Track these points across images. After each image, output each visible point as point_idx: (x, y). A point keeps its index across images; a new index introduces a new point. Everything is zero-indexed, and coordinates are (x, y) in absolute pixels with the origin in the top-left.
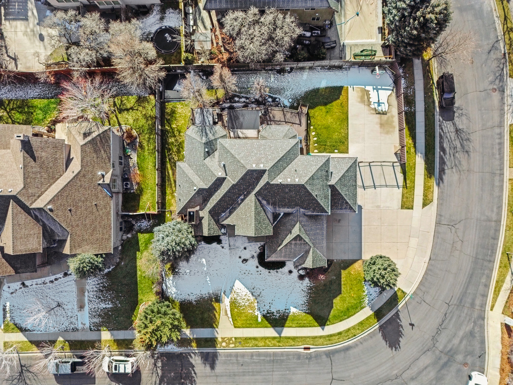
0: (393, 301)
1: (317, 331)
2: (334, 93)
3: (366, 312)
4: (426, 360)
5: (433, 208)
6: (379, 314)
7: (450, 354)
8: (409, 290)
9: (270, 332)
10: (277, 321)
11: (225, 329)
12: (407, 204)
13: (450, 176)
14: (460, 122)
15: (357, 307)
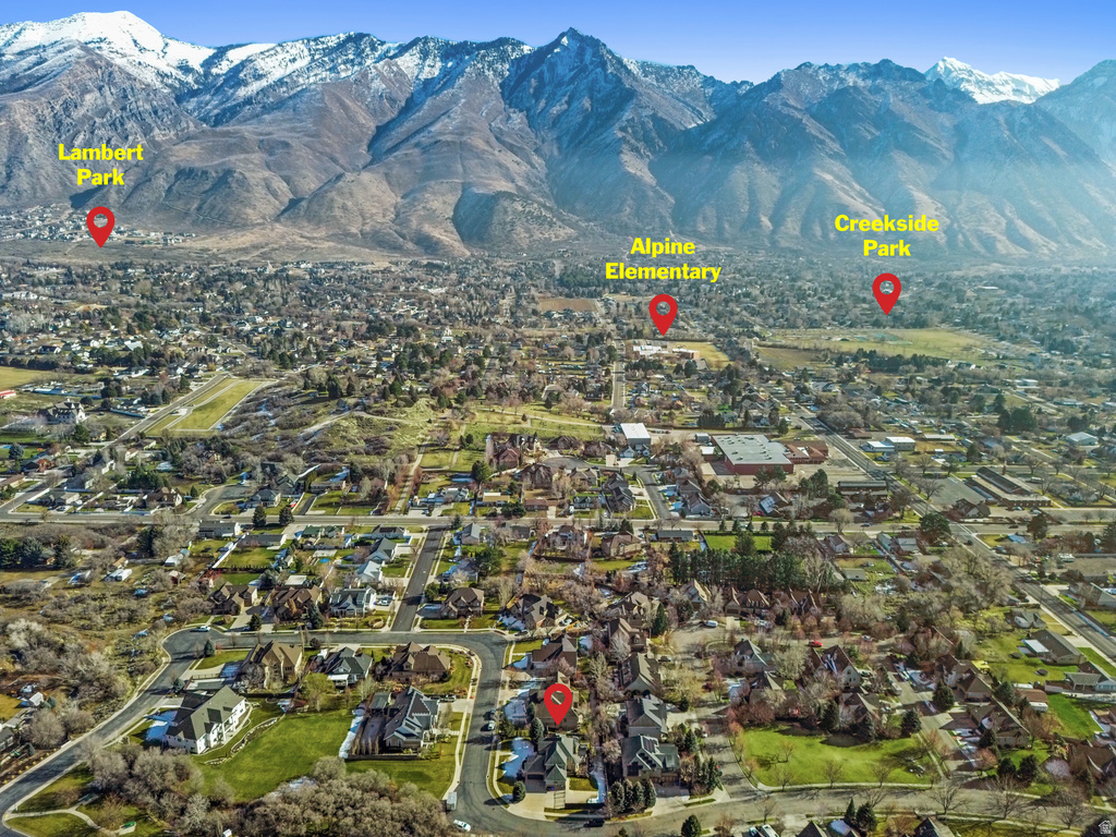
0: (505, 804)
1: (495, 778)
2: (595, 787)
3: (501, 794)
4: (478, 813)
5: (544, 819)
6: (499, 799)
7: (479, 822)
8: (509, 809)
9: (497, 765)
10: (501, 767)
11: (499, 753)
12: (546, 810)
13: (558, 825)
14: (583, 830)
15: (503, 790)
